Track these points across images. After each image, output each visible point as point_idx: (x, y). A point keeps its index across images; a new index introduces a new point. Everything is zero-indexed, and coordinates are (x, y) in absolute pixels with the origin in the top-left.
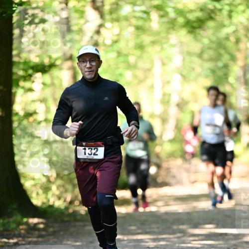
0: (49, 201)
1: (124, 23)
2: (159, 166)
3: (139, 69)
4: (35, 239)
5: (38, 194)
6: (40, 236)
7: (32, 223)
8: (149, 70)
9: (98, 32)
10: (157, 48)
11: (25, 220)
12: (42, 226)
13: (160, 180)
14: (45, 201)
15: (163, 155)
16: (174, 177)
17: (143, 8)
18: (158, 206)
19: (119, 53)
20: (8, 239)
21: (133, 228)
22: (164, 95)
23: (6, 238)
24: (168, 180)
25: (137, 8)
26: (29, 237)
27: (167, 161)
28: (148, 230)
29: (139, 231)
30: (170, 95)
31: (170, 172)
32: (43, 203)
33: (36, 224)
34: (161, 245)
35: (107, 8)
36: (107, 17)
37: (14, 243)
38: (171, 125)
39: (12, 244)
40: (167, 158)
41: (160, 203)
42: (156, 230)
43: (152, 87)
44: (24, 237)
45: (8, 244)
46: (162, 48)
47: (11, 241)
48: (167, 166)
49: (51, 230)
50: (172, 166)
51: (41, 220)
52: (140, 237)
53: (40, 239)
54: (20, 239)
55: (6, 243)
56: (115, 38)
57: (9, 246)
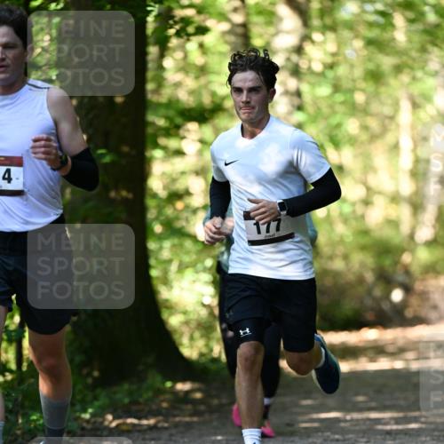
0: (211, 350)
1: (346, 34)
2: (407, 289)
3: (371, 115)
4: (187, 419)
5: (192, 338)
6: (195, 413)
7: (181, 391)
8: (392, 118)
9: (299, 50)
10: (405, 78)
11: (169, 384)
12: (198, 395)
13: (409, 313)
14: (204, 350)
15: (415, 269)
16: (435, 307)
17: (380, 7)
18: (406, 360)
19: (337, 88)
20: (139, 419)
21: (361, 398)
22: (417, 161)
23: (135, 417)
24: (423, 313)
25: (369, 7)
26: (175, 416)
27: (423, 280)
28: (388, 403)
29: (373, 404)
30: (428, 161)
31: (428, 299)
32: (202, 355)
33: (187, 393)
34: (413, 429)
35: (315, 5)
36: (316, 22)
37: (148, 425)
38: (430, 215)
39: (145, 427)
40: (422, 274)
41: (410, 355)
42: (402, 403)
43: (395, 147)
44: (167, 415)
45: (138, 428)
46: (414, 79)
47: (145, 422)
48: (421, 288)
49: (215, 402)
50: (431, 289)
51: (197, 385)
52: (374, 415)
53: (195, 419)
54: (161, 418)
55: (134, 425)
56: (329, 60)
57: (139, 431)
